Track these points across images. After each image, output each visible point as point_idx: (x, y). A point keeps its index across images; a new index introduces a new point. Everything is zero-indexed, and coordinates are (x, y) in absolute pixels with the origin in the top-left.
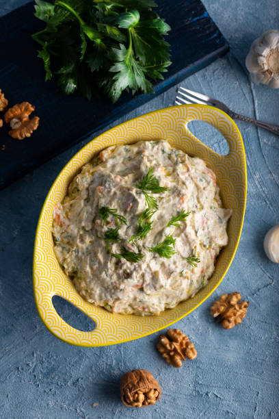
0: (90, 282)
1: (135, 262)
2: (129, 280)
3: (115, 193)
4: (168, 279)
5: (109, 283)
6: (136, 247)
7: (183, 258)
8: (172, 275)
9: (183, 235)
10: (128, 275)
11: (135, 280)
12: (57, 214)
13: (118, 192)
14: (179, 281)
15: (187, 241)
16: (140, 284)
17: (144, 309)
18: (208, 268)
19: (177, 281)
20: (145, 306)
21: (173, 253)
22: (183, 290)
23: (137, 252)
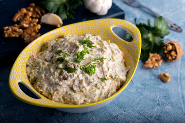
0: (43, 82)
1: (71, 72)
2: (65, 81)
3: (67, 45)
4: (88, 86)
5: (54, 82)
6: (73, 65)
7: (99, 78)
8: (91, 84)
9: (101, 67)
10: (65, 79)
11: (69, 82)
12: (32, 55)
13: (69, 45)
14: (94, 89)
15: (103, 72)
16: (71, 85)
17: (71, 99)
18: (112, 89)
19: (93, 89)
20: (72, 98)
21: (93, 74)
22: (96, 95)
23: (73, 67)
